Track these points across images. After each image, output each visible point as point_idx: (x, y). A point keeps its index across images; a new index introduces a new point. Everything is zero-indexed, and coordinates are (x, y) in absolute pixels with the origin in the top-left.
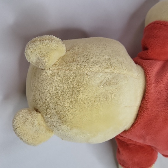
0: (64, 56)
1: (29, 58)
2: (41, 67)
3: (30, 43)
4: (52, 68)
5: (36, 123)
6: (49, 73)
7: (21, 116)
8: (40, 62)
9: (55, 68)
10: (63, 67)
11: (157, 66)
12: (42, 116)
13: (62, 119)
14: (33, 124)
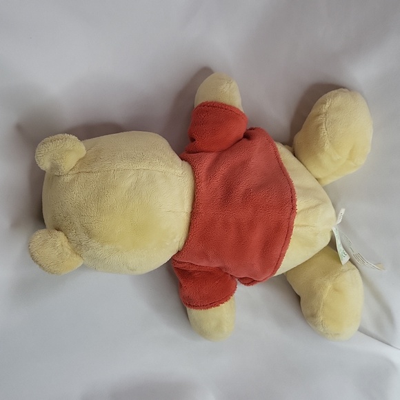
0: (84, 158)
1: (41, 164)
2: (57, 174)
3: (40, 146)
4: (71, 172)
5: (59, 244)
6: (68, 179)
7: (38, 237)
8: (55, 167)
9: (74, 172)
10: (84, 170)
11: (207, 160)
12: (66, 235)
13: (89, 233)
14: (54, 246)
